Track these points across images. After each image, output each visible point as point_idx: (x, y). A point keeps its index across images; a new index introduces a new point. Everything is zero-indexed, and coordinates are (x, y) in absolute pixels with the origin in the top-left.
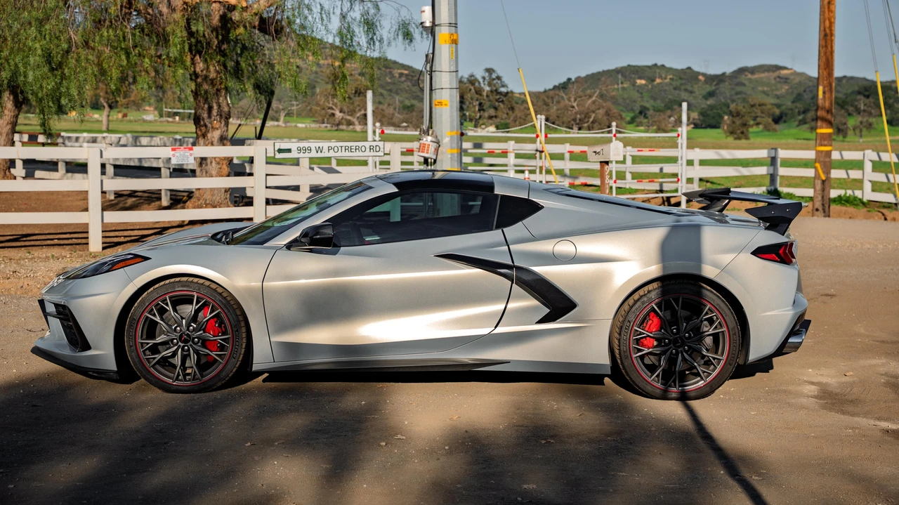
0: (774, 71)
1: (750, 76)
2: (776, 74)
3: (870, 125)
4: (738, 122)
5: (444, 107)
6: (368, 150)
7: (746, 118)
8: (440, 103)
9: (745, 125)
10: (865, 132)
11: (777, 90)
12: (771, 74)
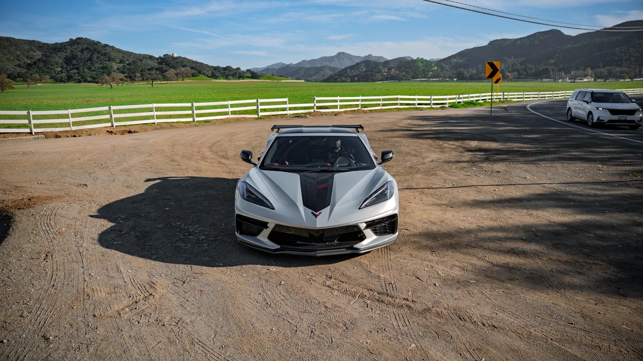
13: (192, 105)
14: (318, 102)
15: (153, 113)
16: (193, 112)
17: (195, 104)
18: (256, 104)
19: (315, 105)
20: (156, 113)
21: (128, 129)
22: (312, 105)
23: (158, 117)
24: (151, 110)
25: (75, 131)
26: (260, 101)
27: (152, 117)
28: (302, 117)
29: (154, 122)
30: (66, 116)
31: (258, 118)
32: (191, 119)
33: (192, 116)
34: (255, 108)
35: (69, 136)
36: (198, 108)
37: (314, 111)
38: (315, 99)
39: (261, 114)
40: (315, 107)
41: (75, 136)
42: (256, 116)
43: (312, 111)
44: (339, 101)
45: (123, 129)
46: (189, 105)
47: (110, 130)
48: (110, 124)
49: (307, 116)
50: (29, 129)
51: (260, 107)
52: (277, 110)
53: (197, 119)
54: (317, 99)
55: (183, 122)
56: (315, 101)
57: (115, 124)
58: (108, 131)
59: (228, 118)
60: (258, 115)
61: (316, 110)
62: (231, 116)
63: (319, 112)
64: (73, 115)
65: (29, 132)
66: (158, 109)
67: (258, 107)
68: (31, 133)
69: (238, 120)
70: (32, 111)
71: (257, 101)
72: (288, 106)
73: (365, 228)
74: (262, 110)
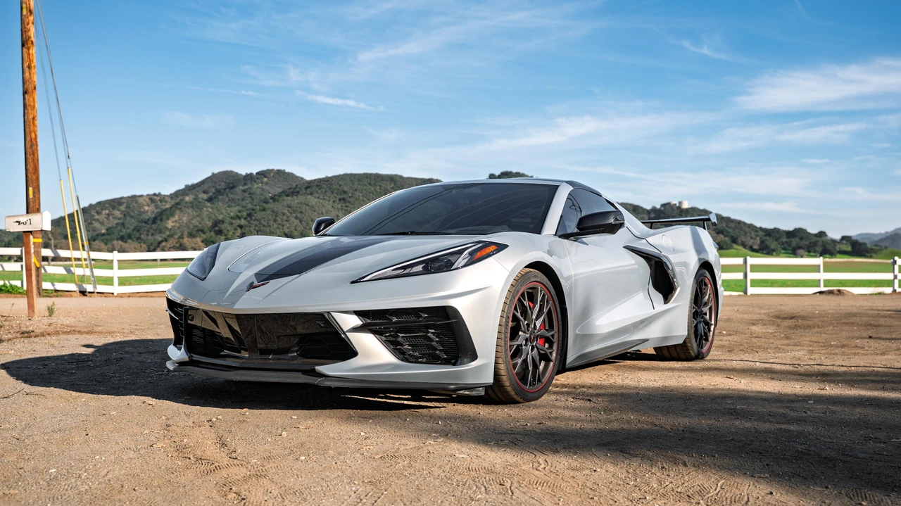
18: (743, 268)
19: (895, 277)
22: (889, 276)
26: (752, 261)
34: (740, 276)
37: (894, 291)
38: (895, 262)
39: (752, 291)
40: (896, 282)
42: (741, 294)
43: (888, 290)
51: (752, 276)
56: (896, 267)
60: (746, 293)
61: (898, 290)
67: (746, 275)
71: (745, 262)
72: (823, 276)
73: (355, 329)
74: (756, 283)
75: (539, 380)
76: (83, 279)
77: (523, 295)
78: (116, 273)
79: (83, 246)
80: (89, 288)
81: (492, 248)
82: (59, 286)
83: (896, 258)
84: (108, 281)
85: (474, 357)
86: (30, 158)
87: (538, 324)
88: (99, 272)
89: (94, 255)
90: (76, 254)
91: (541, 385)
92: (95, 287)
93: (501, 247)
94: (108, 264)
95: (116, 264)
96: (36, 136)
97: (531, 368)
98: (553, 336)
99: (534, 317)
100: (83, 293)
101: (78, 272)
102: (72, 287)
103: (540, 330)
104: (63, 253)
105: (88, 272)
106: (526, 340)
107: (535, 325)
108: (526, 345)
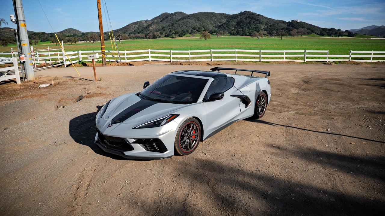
0: (9, 29)
1: (2, 30)
2: (10, 30)
3: (38, 42)
4: (4, 42)
5: (25, 46)
6: (6, 60)
7: (6, 41)
8: (24, 45)
9: (6, 43)
10: (37, 44)
11: (11, 34)
12: (8, 30)
13: (260, 51)
14: (353, 54)
15: (235, 55)
16: (260, 56)
17: (262, 51)
18: (304, 53)
19: (350, 56)
20: (237, 55)
21: (218, 63)
22: (348, 56)
23: (238, 57)
24: (234, 53)
25: (191, 62)
26: (307, 51)
27: (234, 57)
28: (328, 64)
29: (235, 60)
30: (188, 54)
31: (304, 63)
32: (258, 60)
33: (259, 58)
34: (303, 56)
35: (187, 64)
36: (263, 54)
37: (349, 60)
38: (351, 52)
39: (306, 60)
40: (350, 58)
41: (189, 65)
42: (303, 61)
43: (348, 60)
44: (372, 54)
45: (217, 63)
46: (258, 51)
47: (208, 63)
48: (210, 60)
49: (332, 64)
50: (170, 60)
51: (307, 56)
52: (319, 58)
53: (262, 60)
54: (352, 52)
55: (252, 62)
56: (351, 53)
57: (213, 60)
58: (207, 63)
59: (283, 61)
60: (305, 61)
61: (351, 60)
62: (285, 60)
63: (352, 61)
64: (192, 54)
65: (170, 61)
66: (238, 53)
67: (305, 56)
68: (170, 62)
69: (289, 63)
70: (172, 50)
71: (305, 51)
72: (328, 56)
73: (134, 143)
74: (307, 58)
75: (192, 147)
76: (117, 58)
77: (185, 127)
78: (126, 56)
79: (116, 49)
80: (119, 61)
81: (175, 116)
82: (111, 60)
83: (351, 51)
84: (124, 59)
85: (166, 150)
86: (101, 28)
87: (192, 132)
88: (121, 56)
89: (120, 52)
90: (115, 52)
91: (193, 149)
92: (121, 61)
93: (177, 116)
94: (124, 54)
95: (126, 54)
96: (102, 22)
97: (188, 146)
98: (198, 134)
99: (190, 131)
100: (118, 62)
101: (116, 56)
102: (114, 60)
103: (193, 133)
104: (111, 51)
105: (118, 56)
106: (187, 139)
107: (191, 133)
108: (187, 140)
